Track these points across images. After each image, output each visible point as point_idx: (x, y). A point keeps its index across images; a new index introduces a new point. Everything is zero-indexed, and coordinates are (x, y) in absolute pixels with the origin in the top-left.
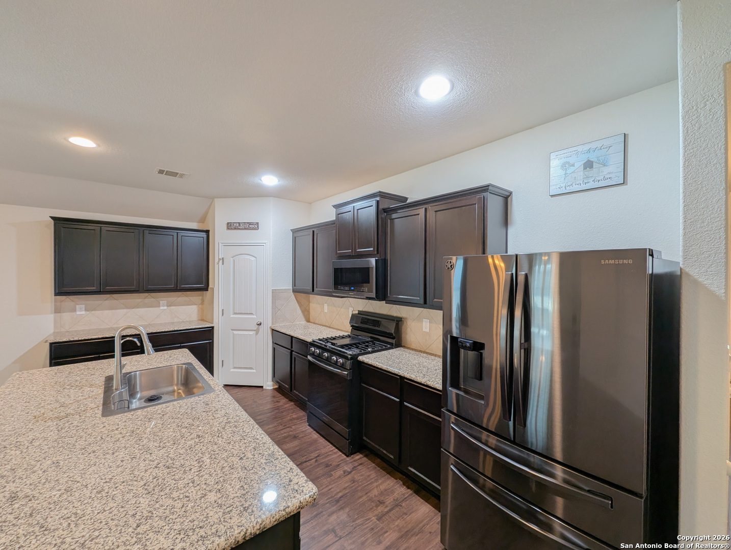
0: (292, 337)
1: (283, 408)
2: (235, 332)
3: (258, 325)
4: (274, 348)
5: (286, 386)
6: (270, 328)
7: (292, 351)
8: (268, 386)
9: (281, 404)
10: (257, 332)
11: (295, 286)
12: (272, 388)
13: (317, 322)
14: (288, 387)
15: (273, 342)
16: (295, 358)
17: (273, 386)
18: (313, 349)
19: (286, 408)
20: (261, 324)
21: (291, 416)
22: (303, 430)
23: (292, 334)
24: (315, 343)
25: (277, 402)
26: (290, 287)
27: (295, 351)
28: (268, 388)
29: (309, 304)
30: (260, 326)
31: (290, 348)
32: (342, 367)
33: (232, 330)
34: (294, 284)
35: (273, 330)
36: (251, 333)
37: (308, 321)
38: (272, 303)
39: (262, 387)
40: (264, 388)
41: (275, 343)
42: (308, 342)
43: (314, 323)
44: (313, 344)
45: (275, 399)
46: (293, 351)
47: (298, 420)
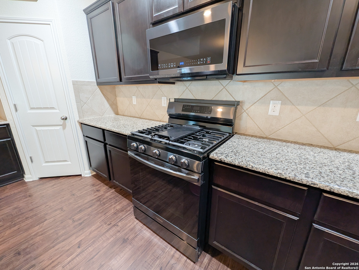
0: (103, 130)
1: (104, 197)
2: (38, 128)
3: (63, 119)
4: (86, 141)
5: (105, 175)
6: (78, 122)
7: (105, 145)
8: (87, 174)
9: (102, 193)
10: (64, 126)
11: (99, 78)
12: (90, 175)
13: (126, 114)
14: (106, 176)
15: (84, 135)
16: (110, 151)
17: (91, 173)
18: (134, 144)
19: (107, 197)
20: (66, 119)
21: (114, 208)
22: (132, 226)
23: (104, 127)
24: (135, 136)
25: (97, 191)
26: (93, 79)
27: (109, 143)
28: (86, 176)
29: (116, 98)
30: (66, 121)
31: (103, 140)
32: (189, 169)
33: (33, 126)
34: (98, 76)
35: (82, 123)
36: (58, 128)
37: (117, 114)
38: (75, 96)
39: (81, 175)
40: (82, 176)
41: (86, 136)
42: (126, 136)
43: (123, 115)
44: (133, 138)
45: (94, 188)
46: (107, 144)
47: (123, 213)
